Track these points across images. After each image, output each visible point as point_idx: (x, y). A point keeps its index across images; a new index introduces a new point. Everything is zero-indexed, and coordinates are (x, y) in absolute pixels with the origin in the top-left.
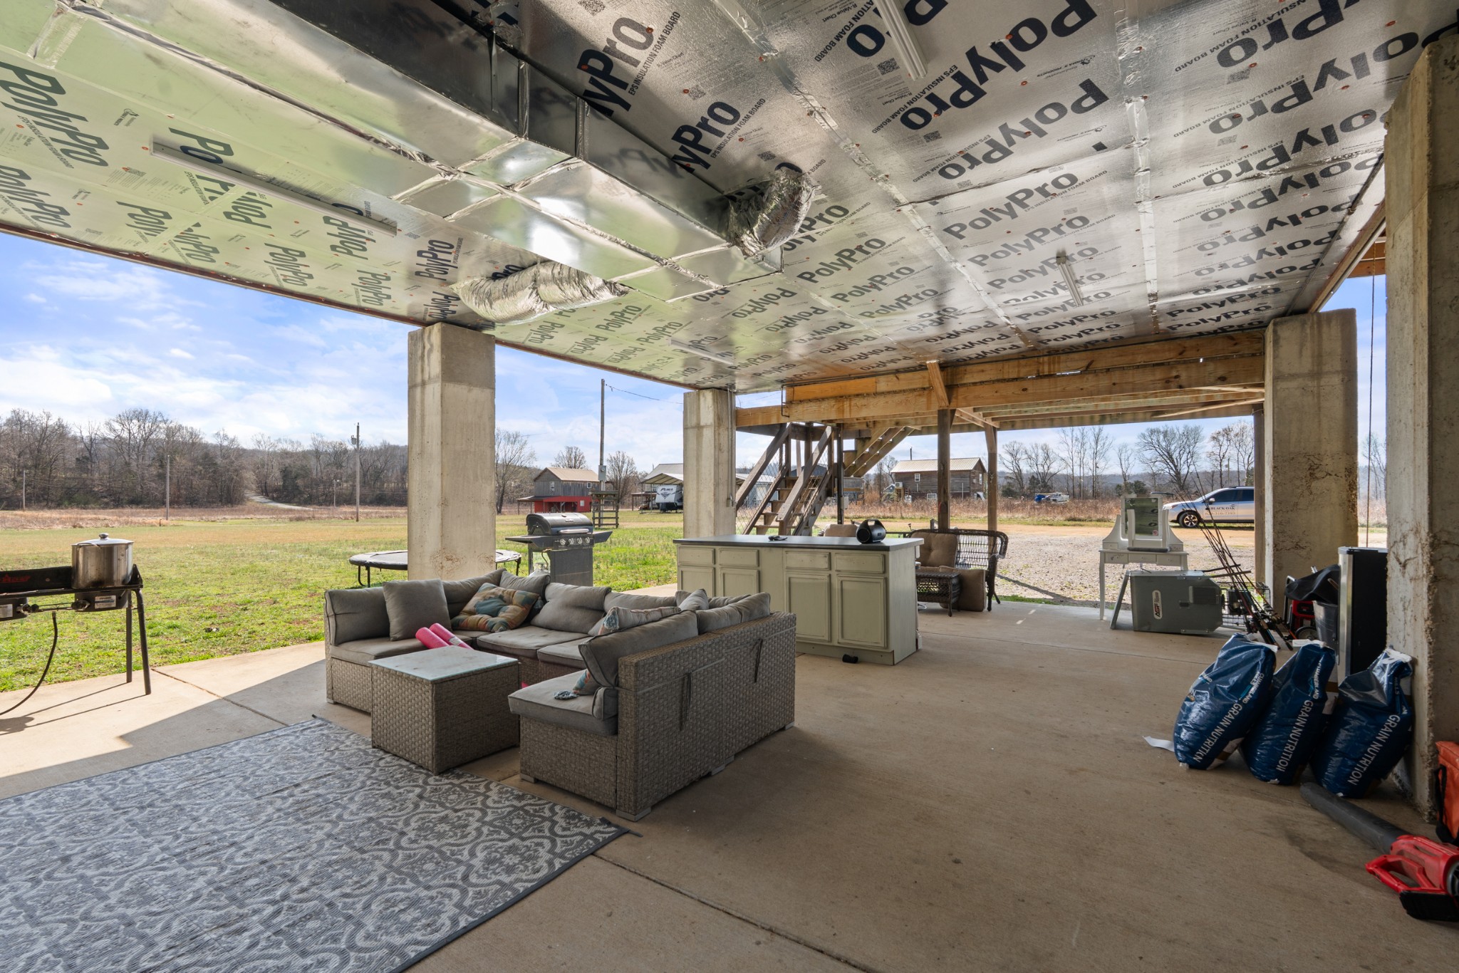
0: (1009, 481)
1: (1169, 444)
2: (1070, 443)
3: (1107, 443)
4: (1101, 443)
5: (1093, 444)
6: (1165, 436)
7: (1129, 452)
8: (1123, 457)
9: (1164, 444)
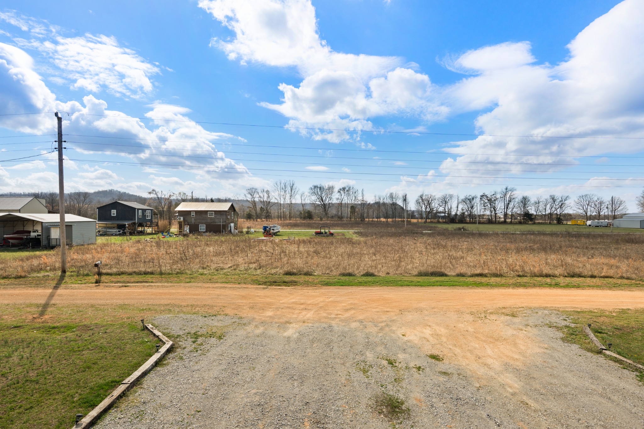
0: (250, 209)
1: (322, 194)
2: (279, 191)
3: (296, 191)
4: (293, 191)
5: (290, 191)
6: (320, 189)
7: (305, 196)
8: (302, 198)
9: (319, 193)
